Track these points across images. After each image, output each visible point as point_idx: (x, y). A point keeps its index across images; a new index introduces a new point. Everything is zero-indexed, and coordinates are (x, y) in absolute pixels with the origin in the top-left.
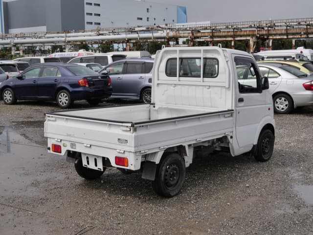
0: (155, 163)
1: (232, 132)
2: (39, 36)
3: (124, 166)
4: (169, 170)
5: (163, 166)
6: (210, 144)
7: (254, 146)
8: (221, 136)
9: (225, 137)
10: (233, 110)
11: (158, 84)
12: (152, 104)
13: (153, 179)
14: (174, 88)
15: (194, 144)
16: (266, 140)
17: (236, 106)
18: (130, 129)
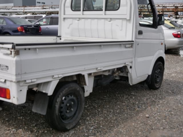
0: (47, 94)
1: (132, 62)
2: (8, 8)
3: (6, 98)
4: (65, 102)
5: (58, 97)
6: (110, 73)
7: (149, 76)
8: (121, 66)
9: (125, 67)
10: (133, 41)
11: (64, 19)
12: (59, 37)
13: (44, 113)
14: (78, 22)
15: (94, 73)
16: (158, 71)
17: (136, 38)
18: (11, 52)
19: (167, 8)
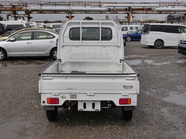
11: (63, 46)
12: (59, 60)
14: (77, 48)
19: (4, 6)
